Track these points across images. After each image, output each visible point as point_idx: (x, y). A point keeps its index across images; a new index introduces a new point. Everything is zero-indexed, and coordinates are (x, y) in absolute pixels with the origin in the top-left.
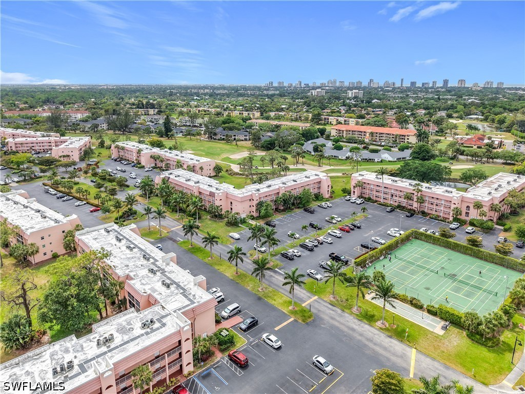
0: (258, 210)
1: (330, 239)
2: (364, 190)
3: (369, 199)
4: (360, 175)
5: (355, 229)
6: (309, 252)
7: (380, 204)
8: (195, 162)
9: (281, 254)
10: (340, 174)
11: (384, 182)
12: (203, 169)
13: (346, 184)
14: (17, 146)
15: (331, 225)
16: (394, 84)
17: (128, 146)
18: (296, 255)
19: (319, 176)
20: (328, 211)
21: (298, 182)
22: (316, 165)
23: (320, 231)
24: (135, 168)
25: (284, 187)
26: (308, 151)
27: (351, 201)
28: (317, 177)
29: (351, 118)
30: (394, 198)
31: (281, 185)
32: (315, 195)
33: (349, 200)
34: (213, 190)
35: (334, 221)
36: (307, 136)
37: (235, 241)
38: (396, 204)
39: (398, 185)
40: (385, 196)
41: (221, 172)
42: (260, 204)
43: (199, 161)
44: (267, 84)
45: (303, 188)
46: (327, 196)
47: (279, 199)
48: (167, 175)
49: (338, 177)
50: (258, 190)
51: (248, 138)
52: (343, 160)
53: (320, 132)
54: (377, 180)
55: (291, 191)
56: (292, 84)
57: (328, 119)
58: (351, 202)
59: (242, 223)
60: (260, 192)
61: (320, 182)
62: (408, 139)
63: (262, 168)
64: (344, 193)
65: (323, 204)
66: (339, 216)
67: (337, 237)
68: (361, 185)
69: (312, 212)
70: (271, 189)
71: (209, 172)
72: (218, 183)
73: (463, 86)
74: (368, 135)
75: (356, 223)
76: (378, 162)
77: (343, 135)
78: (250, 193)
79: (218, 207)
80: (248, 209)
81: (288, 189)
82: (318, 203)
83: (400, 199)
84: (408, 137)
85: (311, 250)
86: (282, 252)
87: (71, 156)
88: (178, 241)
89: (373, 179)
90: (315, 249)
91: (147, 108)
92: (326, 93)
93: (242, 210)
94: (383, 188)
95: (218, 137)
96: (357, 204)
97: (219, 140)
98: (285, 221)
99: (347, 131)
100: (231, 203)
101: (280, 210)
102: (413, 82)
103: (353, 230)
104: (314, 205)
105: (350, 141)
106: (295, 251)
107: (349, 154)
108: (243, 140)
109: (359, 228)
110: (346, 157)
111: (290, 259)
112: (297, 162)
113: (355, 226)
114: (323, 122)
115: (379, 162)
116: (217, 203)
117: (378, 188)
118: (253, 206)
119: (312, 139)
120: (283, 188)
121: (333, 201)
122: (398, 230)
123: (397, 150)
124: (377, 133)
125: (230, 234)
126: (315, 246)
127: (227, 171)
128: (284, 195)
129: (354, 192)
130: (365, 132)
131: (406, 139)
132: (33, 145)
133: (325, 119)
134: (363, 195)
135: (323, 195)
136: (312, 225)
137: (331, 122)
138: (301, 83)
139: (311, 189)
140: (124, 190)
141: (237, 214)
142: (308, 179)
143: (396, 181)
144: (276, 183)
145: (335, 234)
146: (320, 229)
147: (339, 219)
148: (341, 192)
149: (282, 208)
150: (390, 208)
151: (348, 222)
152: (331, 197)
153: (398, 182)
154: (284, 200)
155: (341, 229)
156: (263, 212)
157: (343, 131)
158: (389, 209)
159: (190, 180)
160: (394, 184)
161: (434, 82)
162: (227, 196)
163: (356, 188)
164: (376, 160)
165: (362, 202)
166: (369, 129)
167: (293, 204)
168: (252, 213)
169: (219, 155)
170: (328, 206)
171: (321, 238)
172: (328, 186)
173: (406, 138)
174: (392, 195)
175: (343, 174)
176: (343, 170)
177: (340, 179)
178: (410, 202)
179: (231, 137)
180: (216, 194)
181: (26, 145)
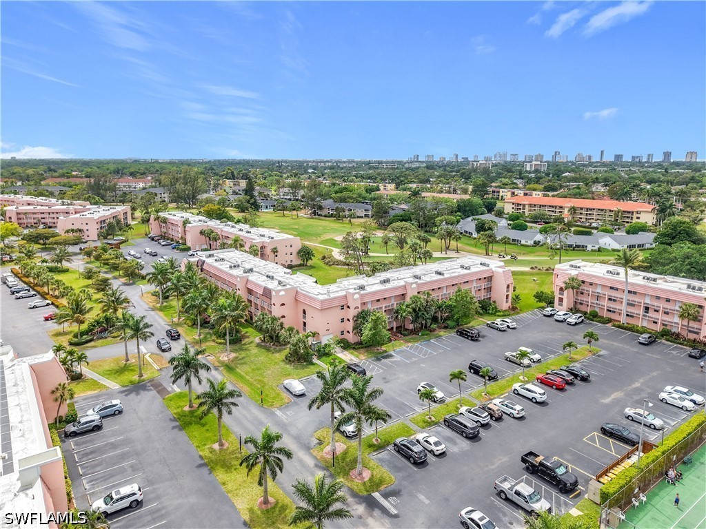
0: (358, 329)
1: (518, 407)
2: (581, 298)
3: (594, 316)
4: (571, 266)
5: (576, 381)
6: (468, 442)
7: (619, 327)
8: (266, 240)
9: (395, 445)
10: (527, 269)
11: (629, 281)
12: (277, 252)
13: (540, 285)
14: (20, 216)
15: (519, 370)
16: (590, 157)
17: (174, 218)
18: (431, 452)
19: (488, 266)
20: (509, 337)
21: (446, 276)
22: (482, 254)
23: (492, 384)
24: (175, 250)
25: (416, 283)
26: (466, 232)
27: (556, 317)
28: (484, 268)
29: (535, 190)
30: (651, 314)
31: (411, 280)
32: (480, 302)
33: (552, 315)
34: (272, 285)
35: (526, 361)
36: (465, 211)
37: (293, 399)
38: (659, 328)
39: (659, 286)
40: (631, 310)
41: (311, 259)
42: (362, 317)
43: (273, 238)
44: (411, 158)
45: (456, 288)
46: (505, 306)
47: (404, 307)
48: (204, 259)
49: (522, 273)
50: (362, 288)
51: (370, 213)
52: (528, 246)
53: (486, 207)
54: (610, 277)
55: (430, 292)
56: (445, 158)
57: (498, 192)
58: (556, 320)
59: (319, 357)
60: (362, 292)
61: (490, 279)
62: (638, 218)
63: (386, 255)
64: (540, 301)
65: (498, 321)
66: (537, 347)
67: (537, 403)
68: (576, 286)
69: (475, 338)
70: (388, 286)
71: (289, 258)
72: (288, 273)
73: (693, 160)
74: (566, 211)
75: (576, 367)
76: (592, 251)
77: (524, 212)
78: (344, 293)
79: (274, 319)
80: (337, 326)
81: (426, 289)
82: (488, 320)
83: (667, 318)
84: (638, 215)
85: (473, 437)
86: (398, 441)
87: (85, 230)
88: (169, 393)
89: (602, 275)
90: (483, 433)
91: (238, 178)
92: (492, 166)
93: (326, 328)
94: (626, 292)
95: (325, 212)
96: (569, 324)
97: (325, 216)
98: (415, 356)
99: (530, 205)
100: (304, 312)
101: (406, 330)
102: (619, 155)
103: (570, 384)
104: (478, 324)
105: (535, 220)
106: (432, 440)
107: (539, 237)
108: (362, 217)
109: (584, 379)
110: (535, 242)
111: (415, 464)
112: (447, 248)
113: (576, 376)
114: (490, 196)
115: (595, 251)
116: (277, 311)
117: (613, 294)
118: (348, 320)
119: (473, 215)
120: (414, 286)
121: (517, 317)
122: (685, 390)
123: (625, 234)
124: (582, 209)
125: (286, 382)
126: (483, 426)
127: (324, 258)
128: (415, 300)
129: (561, 300)
130: (561, 207)
131: (635, 218)
132: (43, 216)
133: (494, 192)
134: (579, 306)
135: (497, 304)
136: (475, 369)
137: (502, 197)
138: (457, 156)
139: (473, 290)
140: (134, 283)
141: (314, 334)
142: (466, 272)
143: (655, 280)
144: (402, 277)
145: (530, 395)
146: (492, 379)
147: (536, 357)
148: (533, 300)
149: (411, 327)
150: (647, 336)
151: (555, 364)
152: (514, 309)
153: (658, 282)
154: (414, 310)
155: (544, 382)
156: (367, 333)
157: (524, 205)
158: (643, 338)
159: (238, 266)
160: (651, 285)
161: (649, 155)
162: (297, 297)
163: (565, 292)
164: (589, 248)
165: (580, 320)
166: (569, 203)
167: (435, 319)
168: (346, 336)
169: (319, 235)
170: (508, 327)
171: (496, 404)
172: (508, 286)
173: (635, 216)
174: (647, 308)
175: (532, 268)
176: (529, 262)
177: (528, 277)
178: (693, 324)
179: (344, 211)
180: (273, 293)
181: (32, 216)
